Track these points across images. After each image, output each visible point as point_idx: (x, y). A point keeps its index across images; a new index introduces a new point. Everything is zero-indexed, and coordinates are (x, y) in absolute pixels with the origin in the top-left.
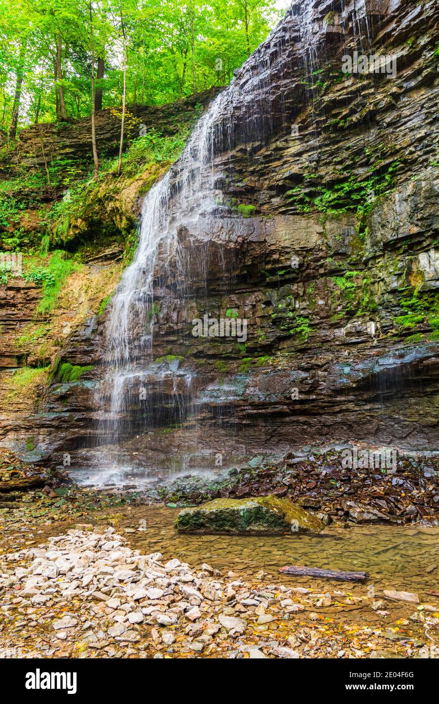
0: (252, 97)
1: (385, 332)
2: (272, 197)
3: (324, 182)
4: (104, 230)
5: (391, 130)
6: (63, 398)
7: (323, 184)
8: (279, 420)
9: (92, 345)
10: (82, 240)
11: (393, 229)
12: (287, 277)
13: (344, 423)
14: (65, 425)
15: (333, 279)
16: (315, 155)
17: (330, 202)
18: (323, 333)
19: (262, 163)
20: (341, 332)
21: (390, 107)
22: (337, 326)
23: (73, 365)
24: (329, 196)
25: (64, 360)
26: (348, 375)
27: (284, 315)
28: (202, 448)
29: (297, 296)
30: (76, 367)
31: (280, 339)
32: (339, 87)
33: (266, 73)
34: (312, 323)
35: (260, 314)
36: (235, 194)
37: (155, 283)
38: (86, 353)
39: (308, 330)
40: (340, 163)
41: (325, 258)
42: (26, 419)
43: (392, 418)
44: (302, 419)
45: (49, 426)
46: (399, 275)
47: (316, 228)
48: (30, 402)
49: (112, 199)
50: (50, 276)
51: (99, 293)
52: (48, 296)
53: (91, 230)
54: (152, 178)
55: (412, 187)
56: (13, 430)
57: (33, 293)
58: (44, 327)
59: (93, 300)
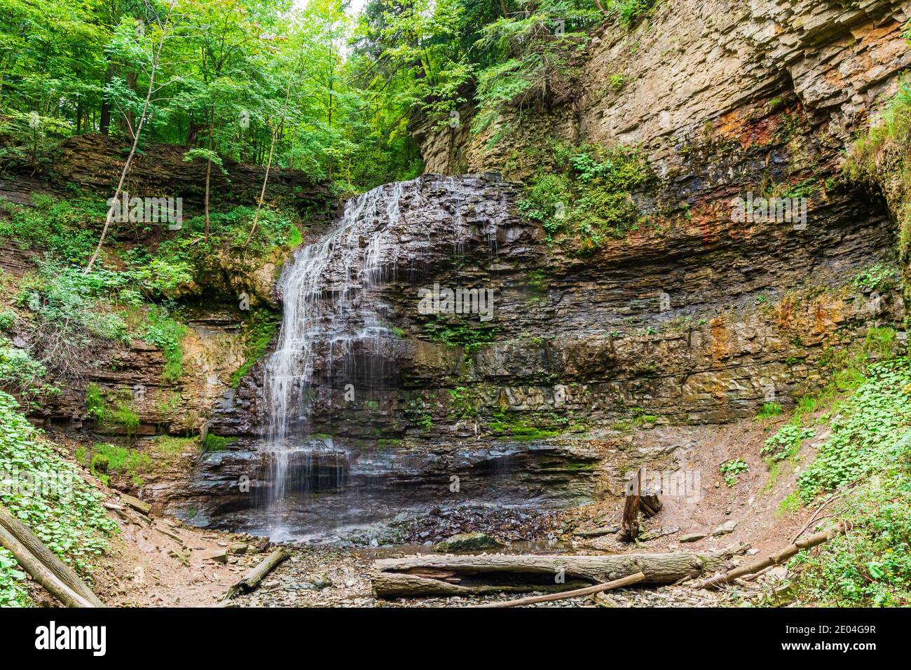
0: (414, 256)
1: (484, 432)
2: (411, 324)
3: (448, 323)
4: (217, 297)
6: (215, 469)
7: (447, 325)
8: (417, 487)
9: (238, 418)
10: (186, 300)
11: (493, 369)
12: (420, 385)
14: (220, 493)
15: (449, 390)
17: (449, 337)
18: (442, 427)
20: (454, 428)
22: (451, 423)
23: (216, 435)
24: (449, 333)
25: (210, 430)
26: (468, 459)
27: (415, 411)
28: (352, 508)
29: (424, 399)
30: (219, 438)
31: (408, 428)
32: (469, 269)
33: (427, 244)
34: (434, 419)
35: (395, 407)
36: (390, 319)
37: (316, 373)
38: (232, 425)
39: (430, 424)
41: (445, 376)
42: (186, 487)
43: (491, 486)
44: (434, 486)
45: (208, 494)
46: (493, 398)
47: (441, 354)
48: (185, 471)
49: (242, 275)
50: (171, 340)
51: (225, 365)
52: (173, 362)
53: (203, 294)
54: (279, 262)
55: (506, 346)
56: (174, 498)
57: (156, 356)
58: (177, 395)
59: (219, 370)
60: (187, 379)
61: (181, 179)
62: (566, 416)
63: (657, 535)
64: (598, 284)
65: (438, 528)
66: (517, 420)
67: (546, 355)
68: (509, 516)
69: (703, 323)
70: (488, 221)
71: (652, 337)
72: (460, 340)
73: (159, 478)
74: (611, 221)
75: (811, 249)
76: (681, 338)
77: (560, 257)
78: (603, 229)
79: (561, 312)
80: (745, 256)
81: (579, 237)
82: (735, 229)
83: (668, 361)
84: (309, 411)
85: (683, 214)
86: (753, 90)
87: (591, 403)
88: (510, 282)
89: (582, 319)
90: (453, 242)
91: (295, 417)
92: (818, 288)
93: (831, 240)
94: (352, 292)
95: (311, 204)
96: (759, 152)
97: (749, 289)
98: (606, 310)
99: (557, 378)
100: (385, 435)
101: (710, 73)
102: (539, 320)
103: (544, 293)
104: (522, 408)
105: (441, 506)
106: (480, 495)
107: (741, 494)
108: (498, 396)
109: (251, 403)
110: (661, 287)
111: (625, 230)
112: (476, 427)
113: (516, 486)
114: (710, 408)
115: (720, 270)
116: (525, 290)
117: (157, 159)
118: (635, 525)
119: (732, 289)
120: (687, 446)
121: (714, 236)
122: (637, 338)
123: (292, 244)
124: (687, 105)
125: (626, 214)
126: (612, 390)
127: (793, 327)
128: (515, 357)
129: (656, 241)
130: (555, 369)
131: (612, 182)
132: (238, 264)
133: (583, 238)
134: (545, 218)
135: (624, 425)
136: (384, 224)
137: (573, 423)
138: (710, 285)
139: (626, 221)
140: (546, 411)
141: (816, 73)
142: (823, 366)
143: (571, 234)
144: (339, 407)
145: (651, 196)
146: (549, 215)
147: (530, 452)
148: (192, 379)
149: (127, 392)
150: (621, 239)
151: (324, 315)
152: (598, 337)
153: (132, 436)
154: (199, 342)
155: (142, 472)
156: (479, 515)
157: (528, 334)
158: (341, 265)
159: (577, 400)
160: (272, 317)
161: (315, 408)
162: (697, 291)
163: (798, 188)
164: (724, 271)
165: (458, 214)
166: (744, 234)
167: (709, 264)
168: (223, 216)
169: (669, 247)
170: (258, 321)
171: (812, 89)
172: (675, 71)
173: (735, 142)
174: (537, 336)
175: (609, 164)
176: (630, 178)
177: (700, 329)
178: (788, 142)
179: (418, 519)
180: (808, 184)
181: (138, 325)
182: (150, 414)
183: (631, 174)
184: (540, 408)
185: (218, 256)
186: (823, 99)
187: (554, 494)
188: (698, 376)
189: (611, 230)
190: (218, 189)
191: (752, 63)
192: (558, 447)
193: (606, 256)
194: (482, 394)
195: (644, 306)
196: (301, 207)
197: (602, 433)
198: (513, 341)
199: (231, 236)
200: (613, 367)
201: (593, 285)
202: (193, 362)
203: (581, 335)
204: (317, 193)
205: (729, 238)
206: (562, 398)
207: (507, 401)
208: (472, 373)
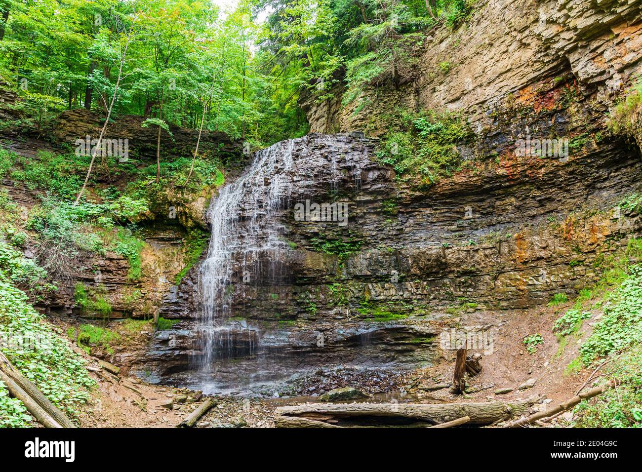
1: (354, 315)
2: (301, 239)
3: (327, 238)
4: (165, 221)
5: (361, 226)
6: (164, 342)
8: (307, 355)
9: (180, 306)
10: (144, 224)
11: (360, 270)
12: (308, 282)
13: (338, 356)
14: (167, 359)
15: (328, 286)
16: (325, 225)
17: (328, 248)
18: (324, 312)
20: (332, 312)
21: (362, 217)
22: (330, 309)
23: (165, 318)
24: (328, 245)
25: (161, 315)
26: (342, 335)
27: (305, 301)
29: (311, 292)
30: (167, 320)
31: (300, 312)
32: (342, 200)
33: (311, 183)
34: (318, 306)
35: (290, 298)
36: (286, 235)
38: (176, 311)
39: (315, 310)
40: (336, 232)
41: (325, 275)
42: (144, 355)
43: (359, 354)
44: (318, 354)
45: (159, 360)
46: (360, 291)
47: (322, 260)
48: (143, 344)
49: (183, 205)
50: (133, 252)
51: (171, 269)
52: (135, 267)
53: (155, 220)
54: (209, 196)
55: (368, 254)
56: (136, 363)
57: (123, 263)
58: (137, 290)
59: (167, 272)
60: (145, 279)
61: (140, 140)
62: (411, 304)
63: (479, 389)
64: (434, 210)
65: (322, 384)
66: (377, 307)
67: (397, 261)
68: (372, 375)
69: (509, 237)
70: (355, 165)
71: (473, 247)
72: (336, 250)
73: (125, 349)
74: (442, 165)
75: (586, 183)
76: (493, 247)
77: (406, 191)
78: (437, 171)
79: (407, 230)
80: (539, 189)
81: (419, 176)
82: (531, 170)
83: (485, 264)
84: (230, 301)
85: (494, 159)
86: (542, 71)
87: (429, 294)
88: (371, 208)
89: (422, 235)
90: (330, 180)
91: (220, 305)
92: (592, 211)
93: (601, 176)
94: (260, 217)
95: (230, 156)
96: (547, 115)
97: (542, 212)
98: (439, 228)
99: (405, 276)
100: (283, 318)
101: (511, 60)
102: (392, 235)
103: (394, 216)
104: (381, 298)
105: (323, 368)
106: (351, 361)
107: (539, 359)
108: (363, 290)
109: (189, 295)
110: (479, 211)
111: (453, 171)
112: (347, 312)
113: (377, 353)
114: (515, 297)
115: (521, 199)
116: (381, 214)
117: (124, 126)
118: (462, 382)
119: (529, 212)
120: (499, 325)
121: (516, 175)
122: (462, 248)
123: (218, 184)
124: (495, 82)
125: (452, 160)
126: (445, 284)
127: (574, 239)
128: (375, 262)
129: (475, 179)
130: (403, 270)
131: (442, 137)
132: (179, 198)
133: (423, 177)
134: (395, 163)
135: (453, 310)
136: (282, 169)
137: (417, 308)
138: (514, 210)
139: (452, 165)
140: (397, 300)
141: (587, 59)
142: (597, 267)
143: (414, 174)
144: (251, 298)
145: (471, 147)
146: (398, 161)
147: (387, 329)
148: (148, 279)
149: (103, 288)
150: (450, 177)
151: (240, 233)
152: (434, 247)
153: (107, 319)
154: (152, 253)
155: (113, 345)
156: (350, 375)
157: (384, 246)
158: (252, 198)
159: (419, 292)
160: (203, 235)
161: (234, 299)
162: (504, 214)
163: (575, 140)
164: (524, 199)
165: (334, 161)
166: (537, 173)
167: (512, 194)
168: (169, 164)
169: (484, 182)
170: (194, 238)
171: (584, 70)
172: (486, 59)
173: (530, 108)
174: (390, 246)
175: (440, 125)
176: (455, 134)
177: (507, 241)
178: (568, 107)
179: (307, 377)
180: (583, 137)
181: (111, 241)
182: (119, 303)
183: (455, 131)
184: (393, 298)
185: (166, 193)
186: (592, 77)
187: (404, 359)
188: (506, 274)
189: (442, 171)
190: (166, 146)
191: (541, 52)
192: (406, 326)
193: (439, 189)
194: (352, 288)
195: (467, 225)
196: (223, 157)
197: (438, 315)
198: (373, 250)
199: (175, 178)
200: (445, 269)
201: (430, 211)
202: (149, 267)
203: (422, 246)
204: (235, 148)
205: (526, 176)
206: (409, 291)
207: (370, 293)
208: (345, 273)
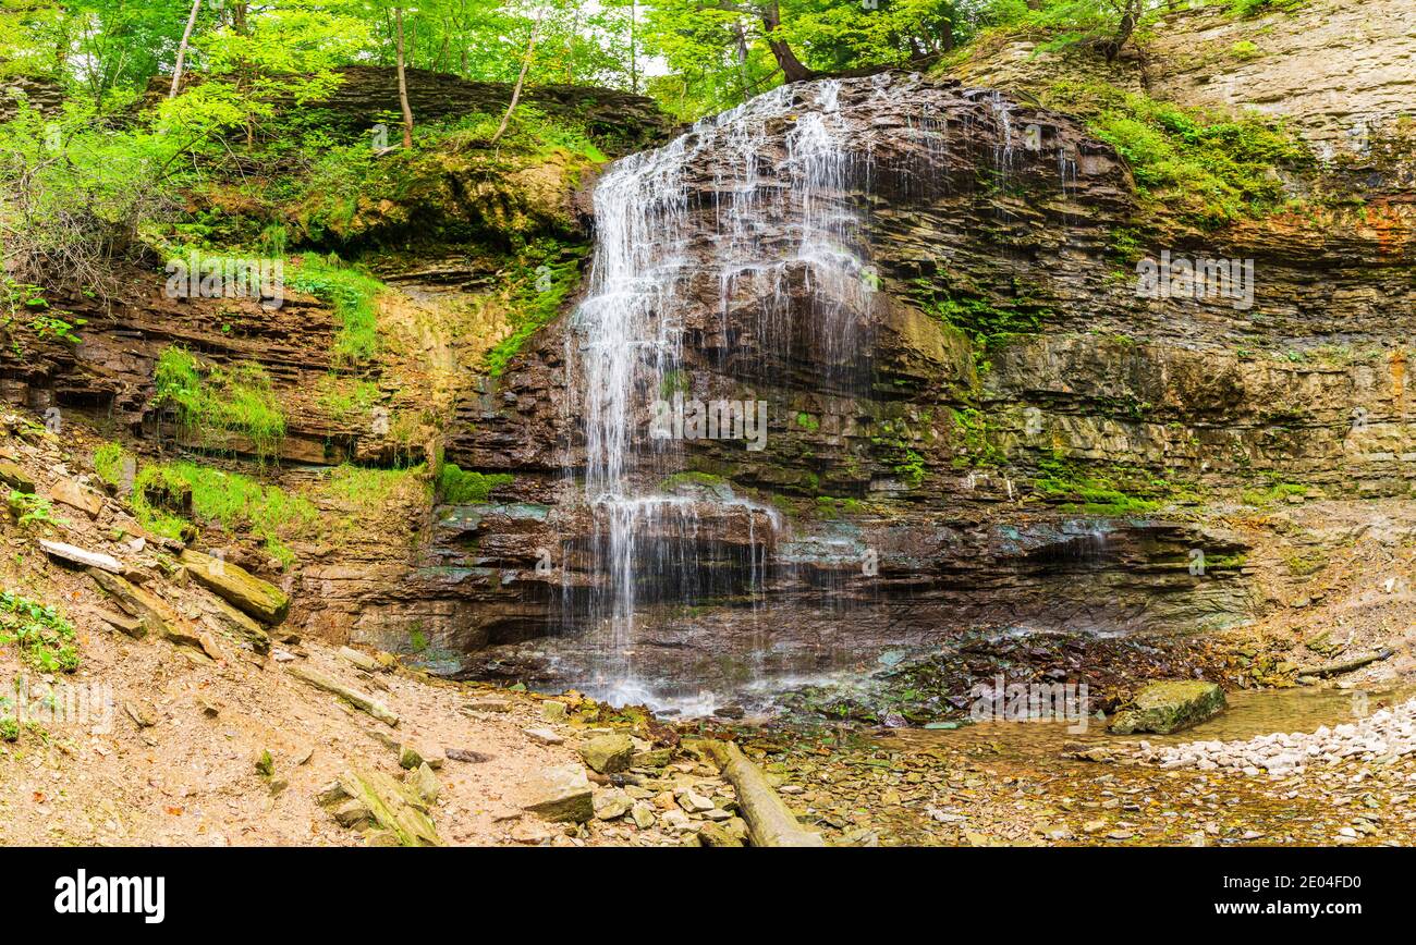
1: (1028, 494)
2: (886, 275)
3: (953, 287)
6: (467, 537)
7: (951, 290)
11: (1043, 379)
12: (903, 391)
13: (1000, 603)
14: (481, 596)
15: (953, 411)
17: (953, 314)
18: (945, 480)
19: (881, 227)
20: (968, 483)
22: (962, 474)
24: (952, 306)
26: (1016, 541)
27: (892, 444)
29: (909, 421)
31: (877, 476)
34: (928, 463)
35: (852, 432)
39: (922, 471)
41: (947, 381)
42: (402, 578)
43: (1056, 597)
45: (453, 596)
47: (941, 340)
55: (1067, 343)
56: (375, 602)
62: (1162, 477)
66: (1086, 477)
67: (1135, 368)
69: (1375, 356)
71: (1299, 365)
72: (971, 324)
73: (332, 552)
74: (1245, 193)
76: (1342, 372)
83: (1322, 404)
85: (1354, 211)
87: (1200, 459)
99: (1150, 410)
100: (832, 488)
102: (1126, 309)
104: (1095, 454)
108: (1046, 431)
110: (1296, 303)
111: (1264, 210)
112: (1009, 485)
113: (1102, 596)
121: (1395, 247)
126: (1232, 441)
128: (1085, 363)
129: (1312, 235)
130: (1147, 394)
137: (1176, 489)
138: (1370, 312)
140: (1133, 464)
145: (1305, 179)
150: (1259, 220)
155: (293, 536)
159: (1179, 451)
162: (1349, 315)
167: (1375, 283)
169: (1328, 247)
176: (1273, 148)
177: (1370, 363)
183: (1276, 145)
184: (1125, 458)
187: (1169, 611)
189: (1242, 205)
192: (1177, 525)
194: (1017, 425)
197: (1228, 508)
198: (1077, 336)
200: (1236, 405)
206: (1156, 446)
207: (1068, 441)
208: (994, 386)
